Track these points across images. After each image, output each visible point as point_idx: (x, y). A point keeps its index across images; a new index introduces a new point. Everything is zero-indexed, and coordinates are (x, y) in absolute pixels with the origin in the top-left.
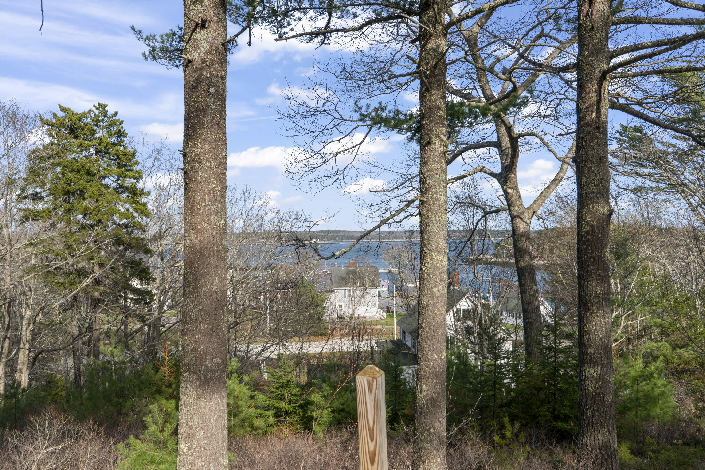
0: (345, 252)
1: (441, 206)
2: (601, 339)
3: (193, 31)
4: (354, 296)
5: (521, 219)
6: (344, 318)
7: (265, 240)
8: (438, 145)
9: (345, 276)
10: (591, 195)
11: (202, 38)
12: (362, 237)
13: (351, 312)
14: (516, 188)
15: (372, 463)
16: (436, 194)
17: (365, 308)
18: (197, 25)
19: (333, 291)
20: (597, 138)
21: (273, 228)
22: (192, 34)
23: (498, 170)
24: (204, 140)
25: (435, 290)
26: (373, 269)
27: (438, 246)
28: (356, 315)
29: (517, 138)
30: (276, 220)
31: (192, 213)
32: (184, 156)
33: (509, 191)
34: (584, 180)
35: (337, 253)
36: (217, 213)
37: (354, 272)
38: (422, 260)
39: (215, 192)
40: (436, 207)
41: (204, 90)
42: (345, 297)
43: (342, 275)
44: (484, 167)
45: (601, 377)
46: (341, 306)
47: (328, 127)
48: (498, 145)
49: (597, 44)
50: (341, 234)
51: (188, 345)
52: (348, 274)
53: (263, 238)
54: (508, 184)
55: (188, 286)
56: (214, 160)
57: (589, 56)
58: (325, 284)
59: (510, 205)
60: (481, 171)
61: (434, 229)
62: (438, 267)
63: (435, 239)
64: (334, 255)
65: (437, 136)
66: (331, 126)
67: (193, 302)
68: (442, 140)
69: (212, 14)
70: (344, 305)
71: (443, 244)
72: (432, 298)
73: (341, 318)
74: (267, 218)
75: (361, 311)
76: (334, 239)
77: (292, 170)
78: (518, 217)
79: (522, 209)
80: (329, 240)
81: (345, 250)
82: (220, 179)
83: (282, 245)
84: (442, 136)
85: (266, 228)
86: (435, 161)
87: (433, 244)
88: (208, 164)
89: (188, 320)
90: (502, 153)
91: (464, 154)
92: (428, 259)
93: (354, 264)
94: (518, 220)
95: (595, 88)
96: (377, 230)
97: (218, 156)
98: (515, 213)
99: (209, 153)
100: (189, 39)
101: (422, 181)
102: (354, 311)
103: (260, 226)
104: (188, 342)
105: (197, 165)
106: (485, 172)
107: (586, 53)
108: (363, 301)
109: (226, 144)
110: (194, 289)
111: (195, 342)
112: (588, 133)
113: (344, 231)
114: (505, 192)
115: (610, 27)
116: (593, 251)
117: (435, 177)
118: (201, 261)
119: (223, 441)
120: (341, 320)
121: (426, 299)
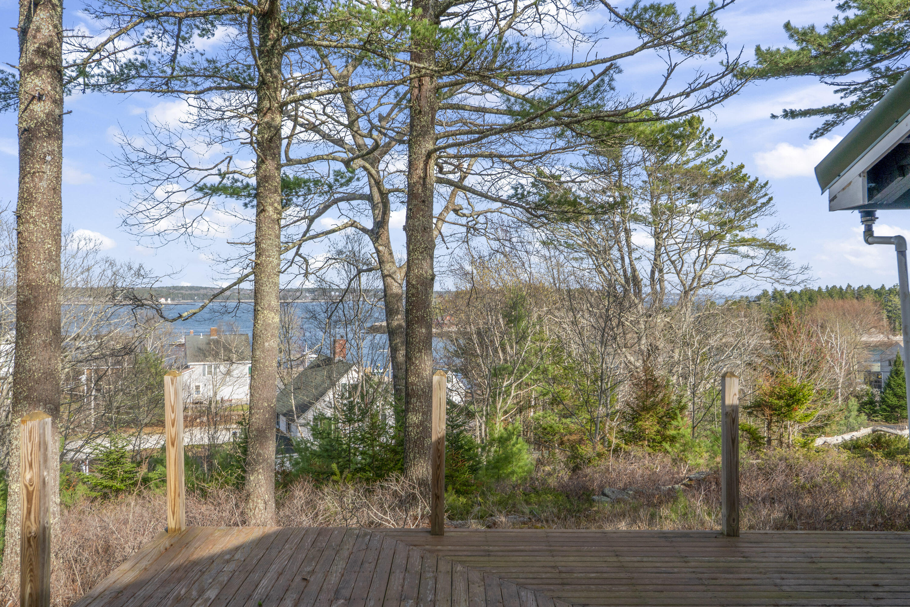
0: (194, 314)
1: (273, 268)
2: (422, 389)
3: (30, 103)
4: (215, 374)
5: (393, 279)
6: (201, 403)
7: (92, 299)
8: (271, 213)
9: (203, 347)
10: (416, 261)
11: (39, 110)
12: (215, 296)
13: (211, 394)
14: (388, 245)
15: (173, 426)
16: (269, 257)
17: (230, 388)
18: (34, 97)
19: (187, 367)
20: (422, 210)
21: (105, 283)
22: (28, 105)
23: (369, 224)
24: (39, 203)
25: (266, 344)
26: (243, 338)
27: (269, 305)
28: (218, 398)
29: (387, 194)
30: (109, 273)
31: (27, 271)
32: (18, 217)
33: (380, 248)
34: (411, 247)
35: (185, 314)
36: (51, 271)
37: (217, 342)
38: (255, 318)
39: (50, 252)
40: (269, 269)
41: (40, 158)
42: (204, 375)
43: (201, 347)
44: (355, 222)
45: (422, 423)
46: (198, 387)
47: (173, 175)
48: (369, 198)
49: (424, 126)
50: (202, 292)
51: (20, 393)
52: (209, 344)
53: (90, 296)
54: (380, 241)
55: (22, 339)
56: (50, 222)
57: (417, 136)
58: (176, 358)
59: (381, 262)
60: (352, 225)
61: (266, 289)
62: (269, 324)
63: (268, 298)
64: (181, 316)
65: (272, 204)
66: (177, 174)
67: (26, 353)
68: (276, 209)
69: (50, 88)
70: (202, 385)
71: (275, 303)
72: (263, 351)
73: (197, 403)
74: (96, 271)
75: (225, 393)
76: (192, 299)
77: (128, 221)
78: (390, 276)
79: (394, 268)
80: (183, 299)
81: (194, 311)
82: (55, 240)
83: (115, 305)
84: (276, 205)
85: (95, 283)
86: (269, 227)
87: (265, 303)
88: (44, 226)
89: (21, 370)
90: (374, 207)
91: (339, 204)
92: (260, 316)
93: (218, 332)
94: (389, 280)
95: (422, 165)
96: (236, 287)
97: (53, 218)
98: (386, 272)
99: (45, 216)
100: (26, 109)
101: (257, 244)
102: (215, 394)
103: (86, 281)
104: (20, 390)
105: (32, 226)
106: (356, 227)
107: (415, 134)
108: (228, 379)
109: (61, 208)
110: (28, 341)
111: (29, 389)
112: (415, 205)
113: (206, 288)
114: (376, 249)
115: (436, 111)
116: (417, 311)
117: (269, 242)
118: (35, 315)
119: (55, 481)
120: (198, 405)
121: (258, 353)
